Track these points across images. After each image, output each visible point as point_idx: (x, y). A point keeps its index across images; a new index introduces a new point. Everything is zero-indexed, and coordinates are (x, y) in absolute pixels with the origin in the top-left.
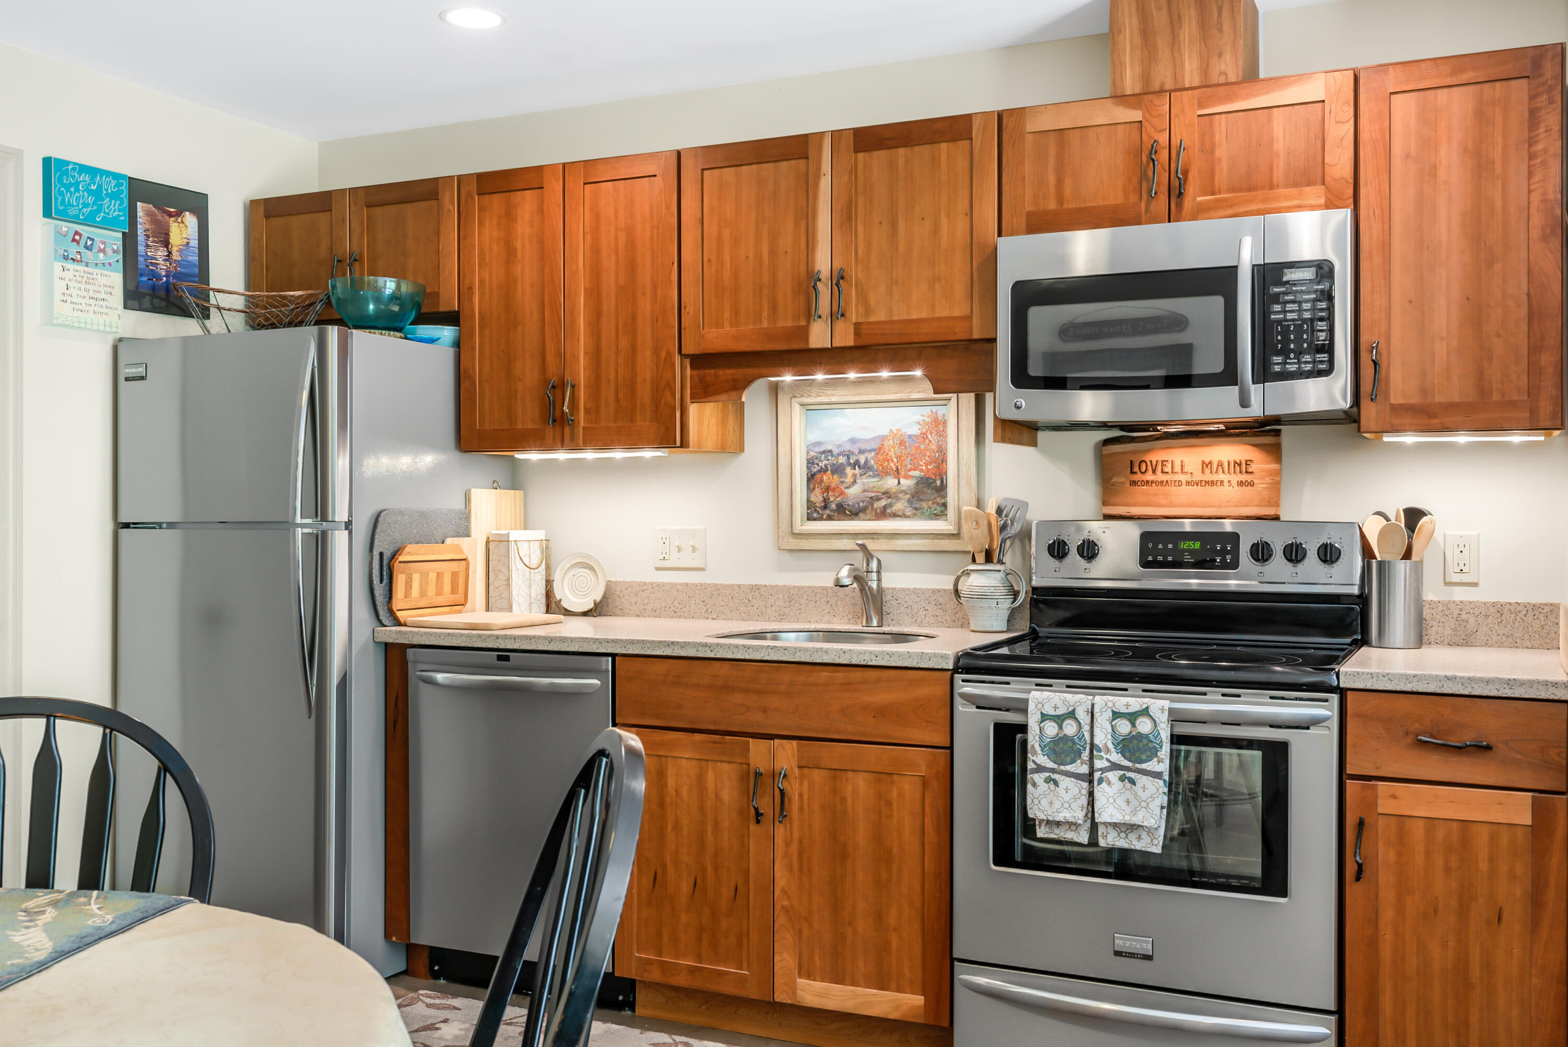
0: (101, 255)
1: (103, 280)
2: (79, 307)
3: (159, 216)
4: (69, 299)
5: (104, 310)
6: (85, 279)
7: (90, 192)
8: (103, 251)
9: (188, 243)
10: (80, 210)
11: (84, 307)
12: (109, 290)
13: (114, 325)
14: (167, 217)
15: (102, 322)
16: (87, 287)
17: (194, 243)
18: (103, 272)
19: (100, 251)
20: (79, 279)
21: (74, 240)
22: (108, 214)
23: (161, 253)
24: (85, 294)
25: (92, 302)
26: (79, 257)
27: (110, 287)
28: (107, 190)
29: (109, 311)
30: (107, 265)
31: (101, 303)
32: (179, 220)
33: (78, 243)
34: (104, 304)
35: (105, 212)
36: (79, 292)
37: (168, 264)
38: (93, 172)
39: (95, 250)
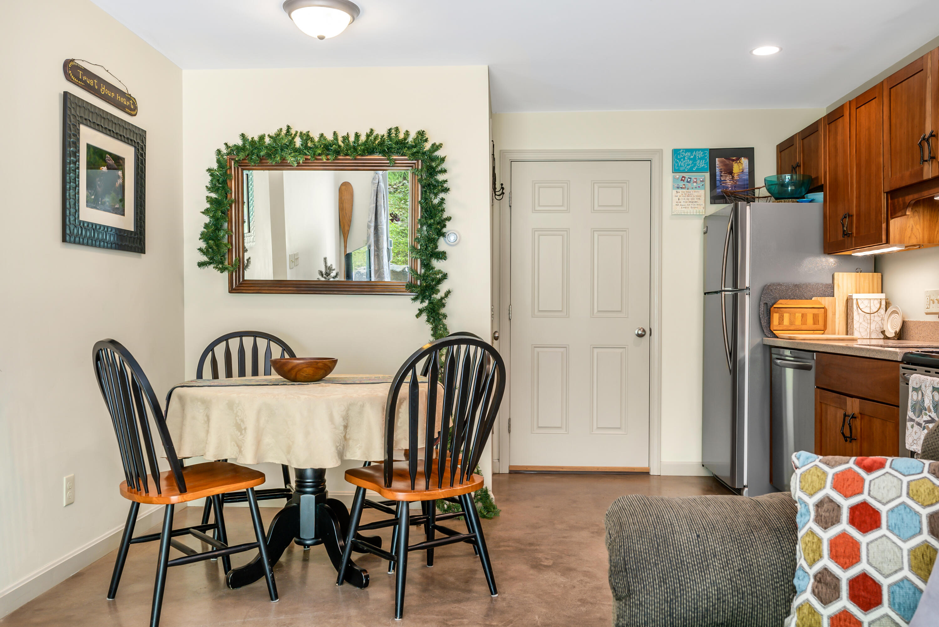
0: (695, 184)
1: (696, 194)
2: (684, 206)
3: (727, 162)
4: (679, 204)
5: (696, 206)
6: (687, 195)
7: (690, 159)
8: (696, 182)
9: (743, 171)
10: (686, 167)
11: (686, 206)
12: (699, 197)
13: (701, 211)
14: (731, 162)
15: (695, 211)
16: (688, 198)
17: (747, 170)
18: (696, 191)
19: (694, 182)
20: (684, 195)
21: (682, 180)
22: (699, 166)
23: (728, 178)
24: (687, 201)
25: (690, 203)
26: (684, 186)
27: (699, 196)
28: (698, 157)
29: (698, 206)
30: (698, 188)
31: (694, 203)
32: (738, 162)
33: (684, 181)
34: (696, 204)
35: (697, 166)
36: (684, 200)
37: (732, 182)
38: (691, 151)
39: (692, 182)
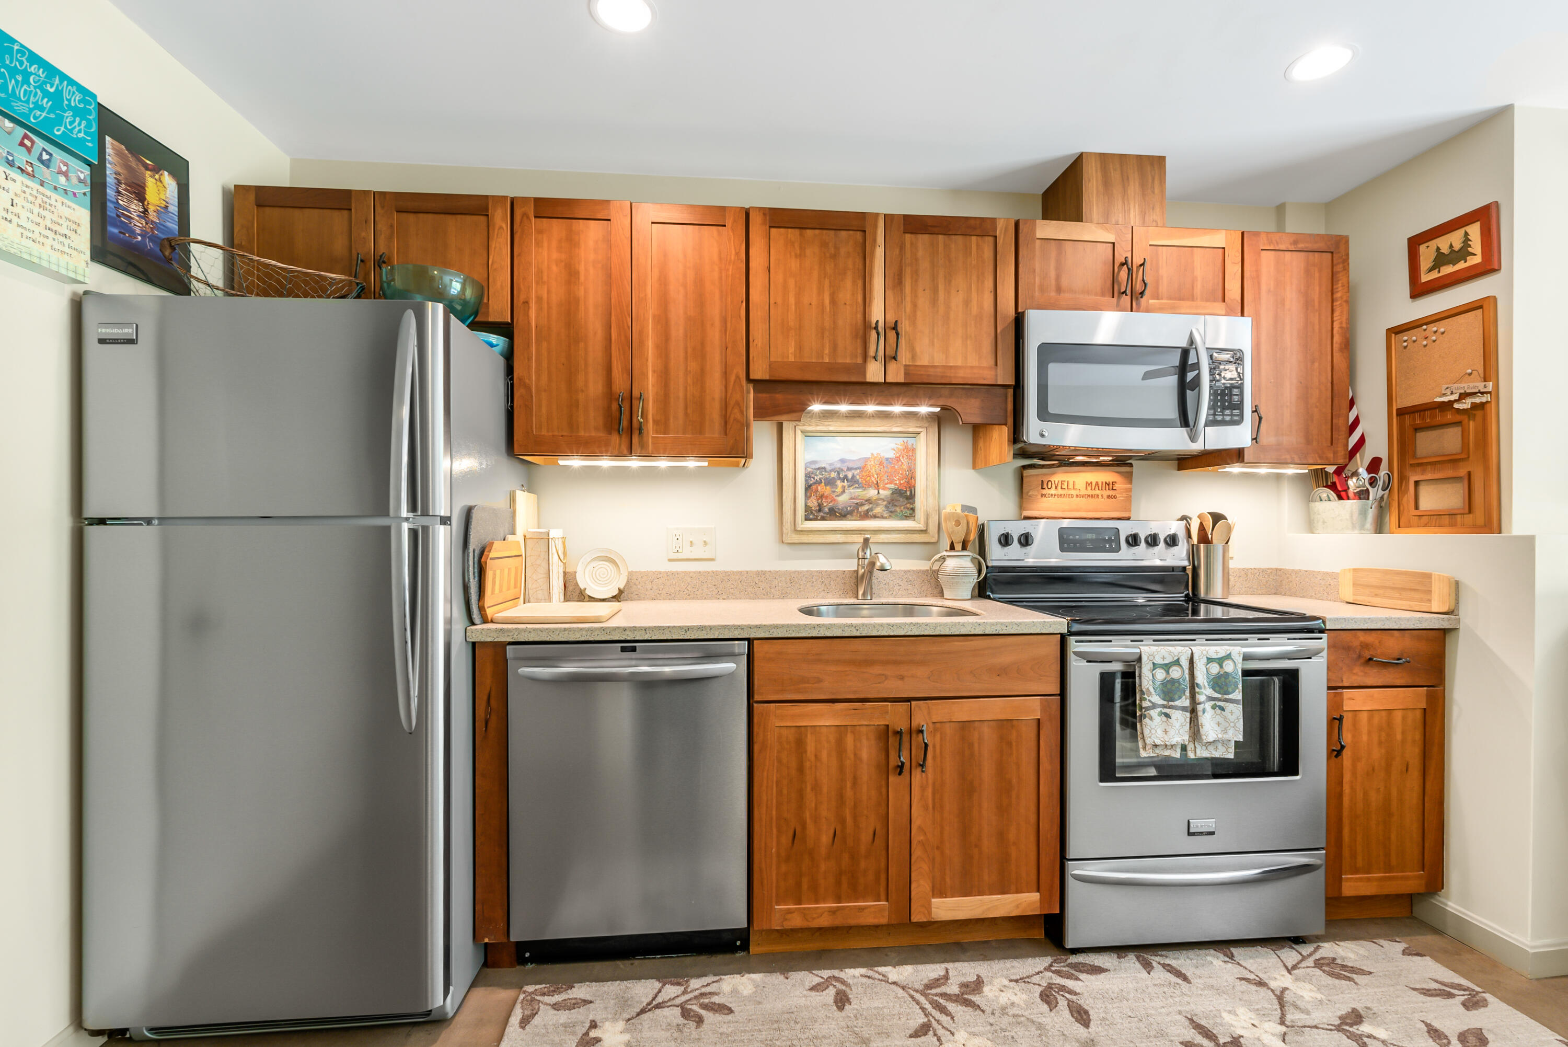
0: (62, 179)
1: (66, 212)
2: (30, 235)
3: (133, 163)
4: (15, 219)
5: (66, 249)
6: (39, 201)
7: (46, 94)
8: (66, 174)
9: (166, 207)
10: (31, 110)
11: (36, 236)
12: (74, 226)
13: (80, 271)
14: (143, 169)
15: (63, 264)
16: (44, 213)
17: (174, 209)
18: (65, 201)
19: (60, 172)
20: (31, 199)
21: (22, 144)
22: (71, 131)
23: (135, 207)
24: (38, 220)
25: (48, 233)
26: (30, 169)
27: (75, 223)
28: (69, 100)
29: (74, 253)
30: (71, 194)
31: (63, 239)
32: (157, 176)
33: (29, 150)
34: (67, 242)
35: (66, 127)
36: (30, 215)
37: (143, 222)
38: (52, 71)
39: (54, 168)
